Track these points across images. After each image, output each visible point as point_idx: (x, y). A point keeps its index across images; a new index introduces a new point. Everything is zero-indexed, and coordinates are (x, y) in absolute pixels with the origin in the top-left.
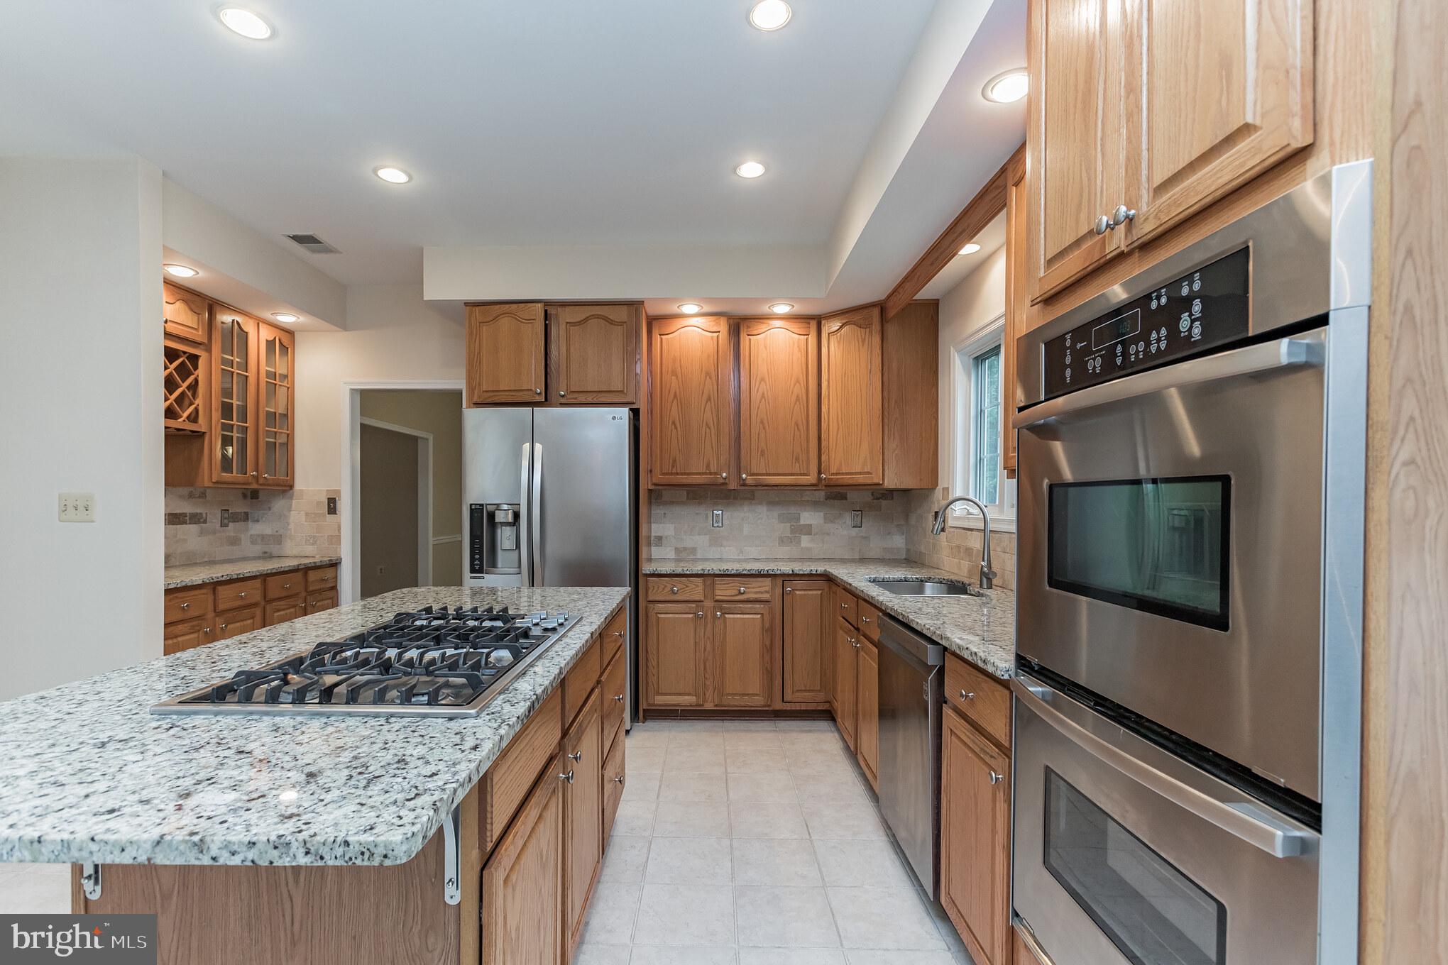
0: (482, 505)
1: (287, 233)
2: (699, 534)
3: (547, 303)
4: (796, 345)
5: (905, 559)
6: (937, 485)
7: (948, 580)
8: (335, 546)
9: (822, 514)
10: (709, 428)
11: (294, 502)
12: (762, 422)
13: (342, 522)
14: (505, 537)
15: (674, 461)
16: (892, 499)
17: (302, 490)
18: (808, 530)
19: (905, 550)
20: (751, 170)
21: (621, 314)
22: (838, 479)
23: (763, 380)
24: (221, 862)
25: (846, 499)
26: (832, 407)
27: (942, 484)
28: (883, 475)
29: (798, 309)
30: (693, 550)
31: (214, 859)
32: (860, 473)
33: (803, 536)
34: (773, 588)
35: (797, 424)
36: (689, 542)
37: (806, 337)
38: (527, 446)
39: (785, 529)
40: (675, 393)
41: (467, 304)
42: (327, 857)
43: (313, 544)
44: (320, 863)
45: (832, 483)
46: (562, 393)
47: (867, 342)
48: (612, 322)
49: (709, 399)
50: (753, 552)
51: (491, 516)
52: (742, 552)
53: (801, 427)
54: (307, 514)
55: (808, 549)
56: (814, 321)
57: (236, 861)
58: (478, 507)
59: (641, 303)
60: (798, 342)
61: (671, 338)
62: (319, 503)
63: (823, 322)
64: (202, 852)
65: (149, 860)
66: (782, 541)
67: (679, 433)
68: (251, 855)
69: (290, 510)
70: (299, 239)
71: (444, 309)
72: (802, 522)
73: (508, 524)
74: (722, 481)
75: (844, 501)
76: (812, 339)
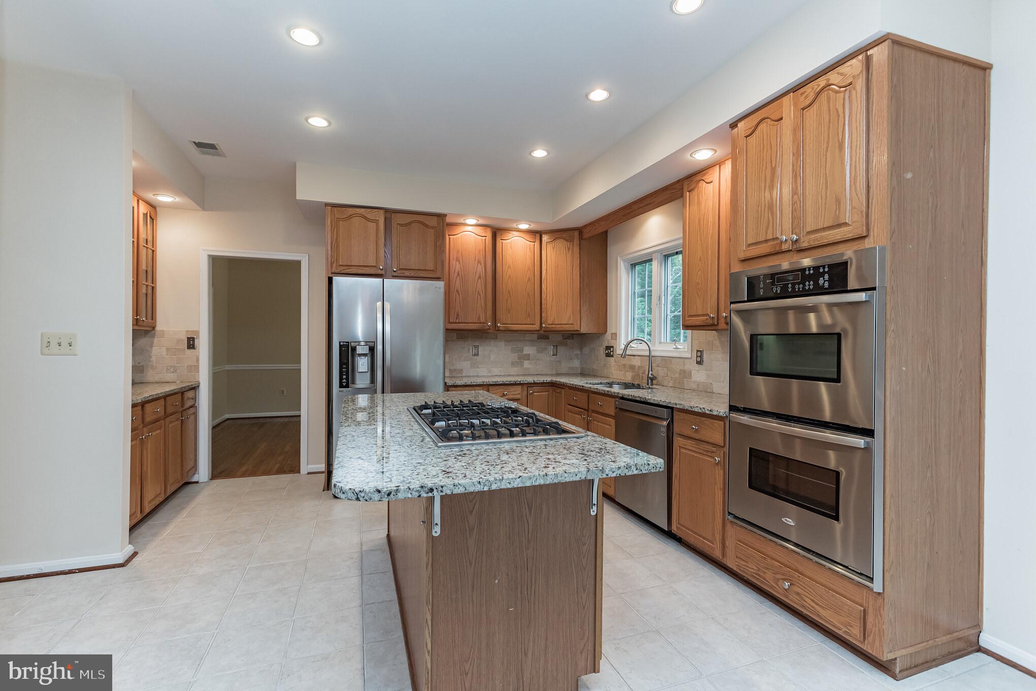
0: (348, 342)
1: (194, 140)
2: (464, 361)
3: (387, 211)
4: (528, 248)
5: (580, 373)
6: (607, 332)
7: (623, 383)
8: (193, 373)
9: (535, 348)
10: (480, 295)
11: (156, 340)
12: (509, 292)
13: (200, 356)
14: (362, 364)
15: (458, 315)
16: (573, 339)
17: (164, 331)
18: (527, 357)
19: (580, 369)
20: (540, 153)
21: (433, 222)
22: (552, 327)
23: (509, 267)
24: (609, 476)
25: (549, 339)
26: (549, 285)
27: (610, 330)
28: (580, 326)
29: (533, 227)
30: (461, 371)
31: (607, 475)
32: (567, 324)
33: (525, 361)
34: (522, 392)
35: (528, 294)
36: (458, 366)
37: (534, 243)
38: (379, 304)
39: (514, 357)
40: (458, 272)
41: (327, 205)
42: (643, 470)
43: (173, 372)
44: (641, 473)
45: (548, 330)
46: (395, 269)
47: (571, 250)
48: (427, 226)
49: (480, 277)
50: (496, 371)
51: (354, 349)
52: (490, 371)
53: (531, 297)
54: (168, 349)
55: (528, 369)
56: (536, 234)
57: (614, 475)
58: (345, 343)
59: (444, 216)
60: (529, 246)
61: (457, 238)
62: (179, 341)
63: (543, 236)
64: (603, 473)
65: (585, 478)
66: (513, 364)
67: (461, 298)
68: (619, 472)
69: (151, 346)
70: (199, 145)
72: (524, 353)
73: (365, 355)
74: (488, 327)
75: (547, 340)
76: (537, 244)
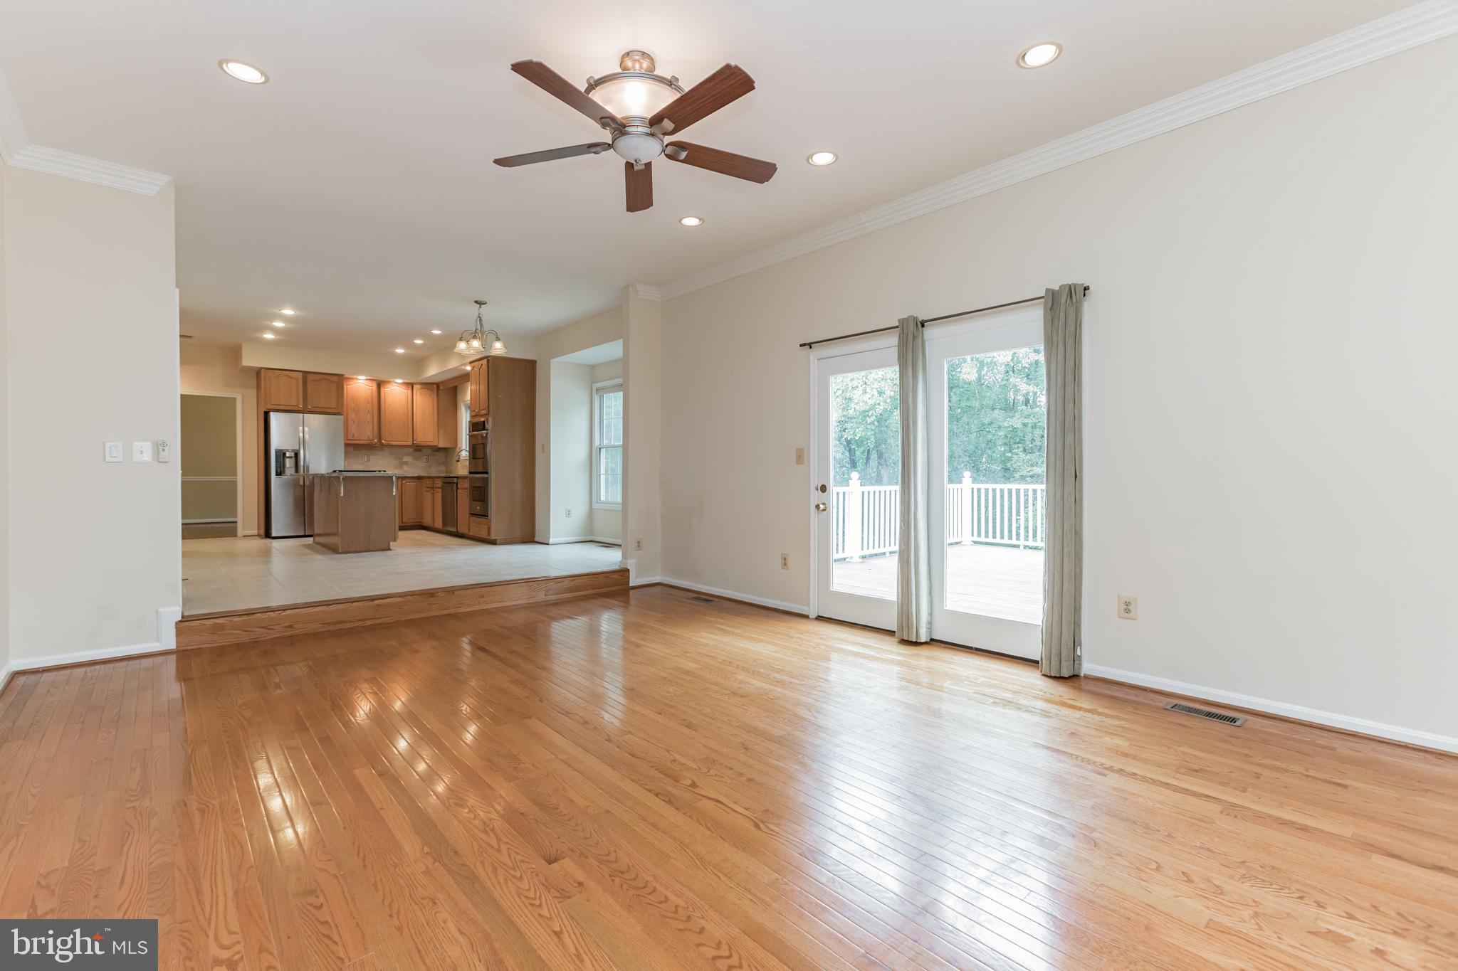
0: (281, 450)
2: (359, 465)
3: (304, 372)
4: (403, 394)
6: (457, 447)
9: (410, 456)
12: (390, 421)
14: (290, 463)
15: (353, 435)
16: (440, 452)
18: (407, 461)
20: (399, 351)
21: (334, 378)
22: (421, 443)
23: (390, 405)
25: (420, 451)
26: (417, 418)
27: (459, 446)
28: (437, 442)
29: (407, 381)
32: (430, 441)
35: (404, 423)
37: (407, 391)
38: (301, 428)
39: (397, 463)
40: (353, 410)
41: (262, 368)
45: (419, 445)
46: (311, 408)
47: (432, 397)
48: (331, 381)
49: (369, 412)
51: (284, 454)
53: (406, 424)
55: (406, 471)
56: (409, 385)
58: (279, 450)
59: (343, 375)
60: (404, 392)
61: (351, 387)
63: (414, 386)
67: (355, 426)
71: (249, 369)
72: (404, 460)
73: (292, 457)
74: (375, 443)
76: (410, 391)
